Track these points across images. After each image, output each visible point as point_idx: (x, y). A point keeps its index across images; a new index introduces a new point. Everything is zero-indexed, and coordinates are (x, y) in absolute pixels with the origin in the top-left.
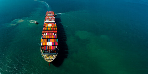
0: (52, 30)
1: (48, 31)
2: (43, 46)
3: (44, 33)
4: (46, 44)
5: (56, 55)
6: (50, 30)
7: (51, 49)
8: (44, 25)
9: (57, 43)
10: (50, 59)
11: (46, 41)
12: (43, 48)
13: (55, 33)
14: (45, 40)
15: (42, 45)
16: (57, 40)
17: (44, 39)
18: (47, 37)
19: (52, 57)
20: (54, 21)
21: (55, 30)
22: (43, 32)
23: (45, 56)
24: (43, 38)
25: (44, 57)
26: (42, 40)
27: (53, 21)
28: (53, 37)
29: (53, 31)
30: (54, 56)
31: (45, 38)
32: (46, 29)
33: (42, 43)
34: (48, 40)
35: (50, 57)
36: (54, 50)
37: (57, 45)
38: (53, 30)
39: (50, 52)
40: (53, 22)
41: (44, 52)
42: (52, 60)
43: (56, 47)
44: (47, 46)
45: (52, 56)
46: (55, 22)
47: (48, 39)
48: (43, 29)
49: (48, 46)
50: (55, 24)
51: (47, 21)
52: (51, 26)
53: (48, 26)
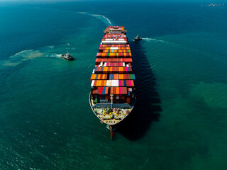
0: (120, 57)
1: (110, 60)
2: (95, 88)
3: (98, 63)
4: (103, 83)
5: (130, 110)
6: (115, 57)
7: (118, 92)
8: (100, 48)
9: (132, 81)
10: (113, 118)
11: (103, 78)
12: (96, 92)
13: (126, 63)
14: (101, 77)
15: (92, 85)
16: (132, 77)
17: (99, 75)
18: (106, 69)
19: (118, 113)
20: (125, 42)
21: (128, 57)
22: (97, 60)
23: (100, 111)
24: (96, 73)
25: (97, 114)
26: (94, 76)
27: (122, 41)
28: (121, 69)
29: (121, 60)
30: (125, 112)
31: (102, 73)
32: (103, 54)
33: (93, 82)
34: (109, 75)
35: (115, 113)
36: (124, 95)
37: (133, 85)
38: (123, 57)
39: (115, 101)
40: (121, 44)
41: (99, 102)
42: (120, 119)
43: (131, 90)
44: (107, 89)
45: (119, 111)
46: (127, 44)
47: (108, 73)
48: (98, 54)
49: (110, 88)
50: (126, 47)
51: (108, 41)
52: (118, 50)
53: (109, 50)
